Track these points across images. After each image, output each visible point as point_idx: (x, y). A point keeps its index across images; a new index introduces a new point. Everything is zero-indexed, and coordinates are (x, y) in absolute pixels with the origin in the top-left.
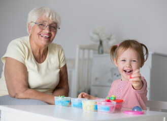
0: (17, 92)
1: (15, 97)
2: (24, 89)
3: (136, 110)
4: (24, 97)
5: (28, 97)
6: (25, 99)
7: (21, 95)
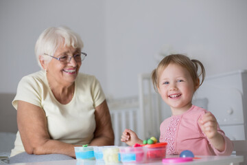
0: (34, 146)
1: (33, 154)
2: (43, 141)
3: (184, 156)
4: (44, 151)
5: (48, 151)
6: (46, 154)
7: (39, 150)
